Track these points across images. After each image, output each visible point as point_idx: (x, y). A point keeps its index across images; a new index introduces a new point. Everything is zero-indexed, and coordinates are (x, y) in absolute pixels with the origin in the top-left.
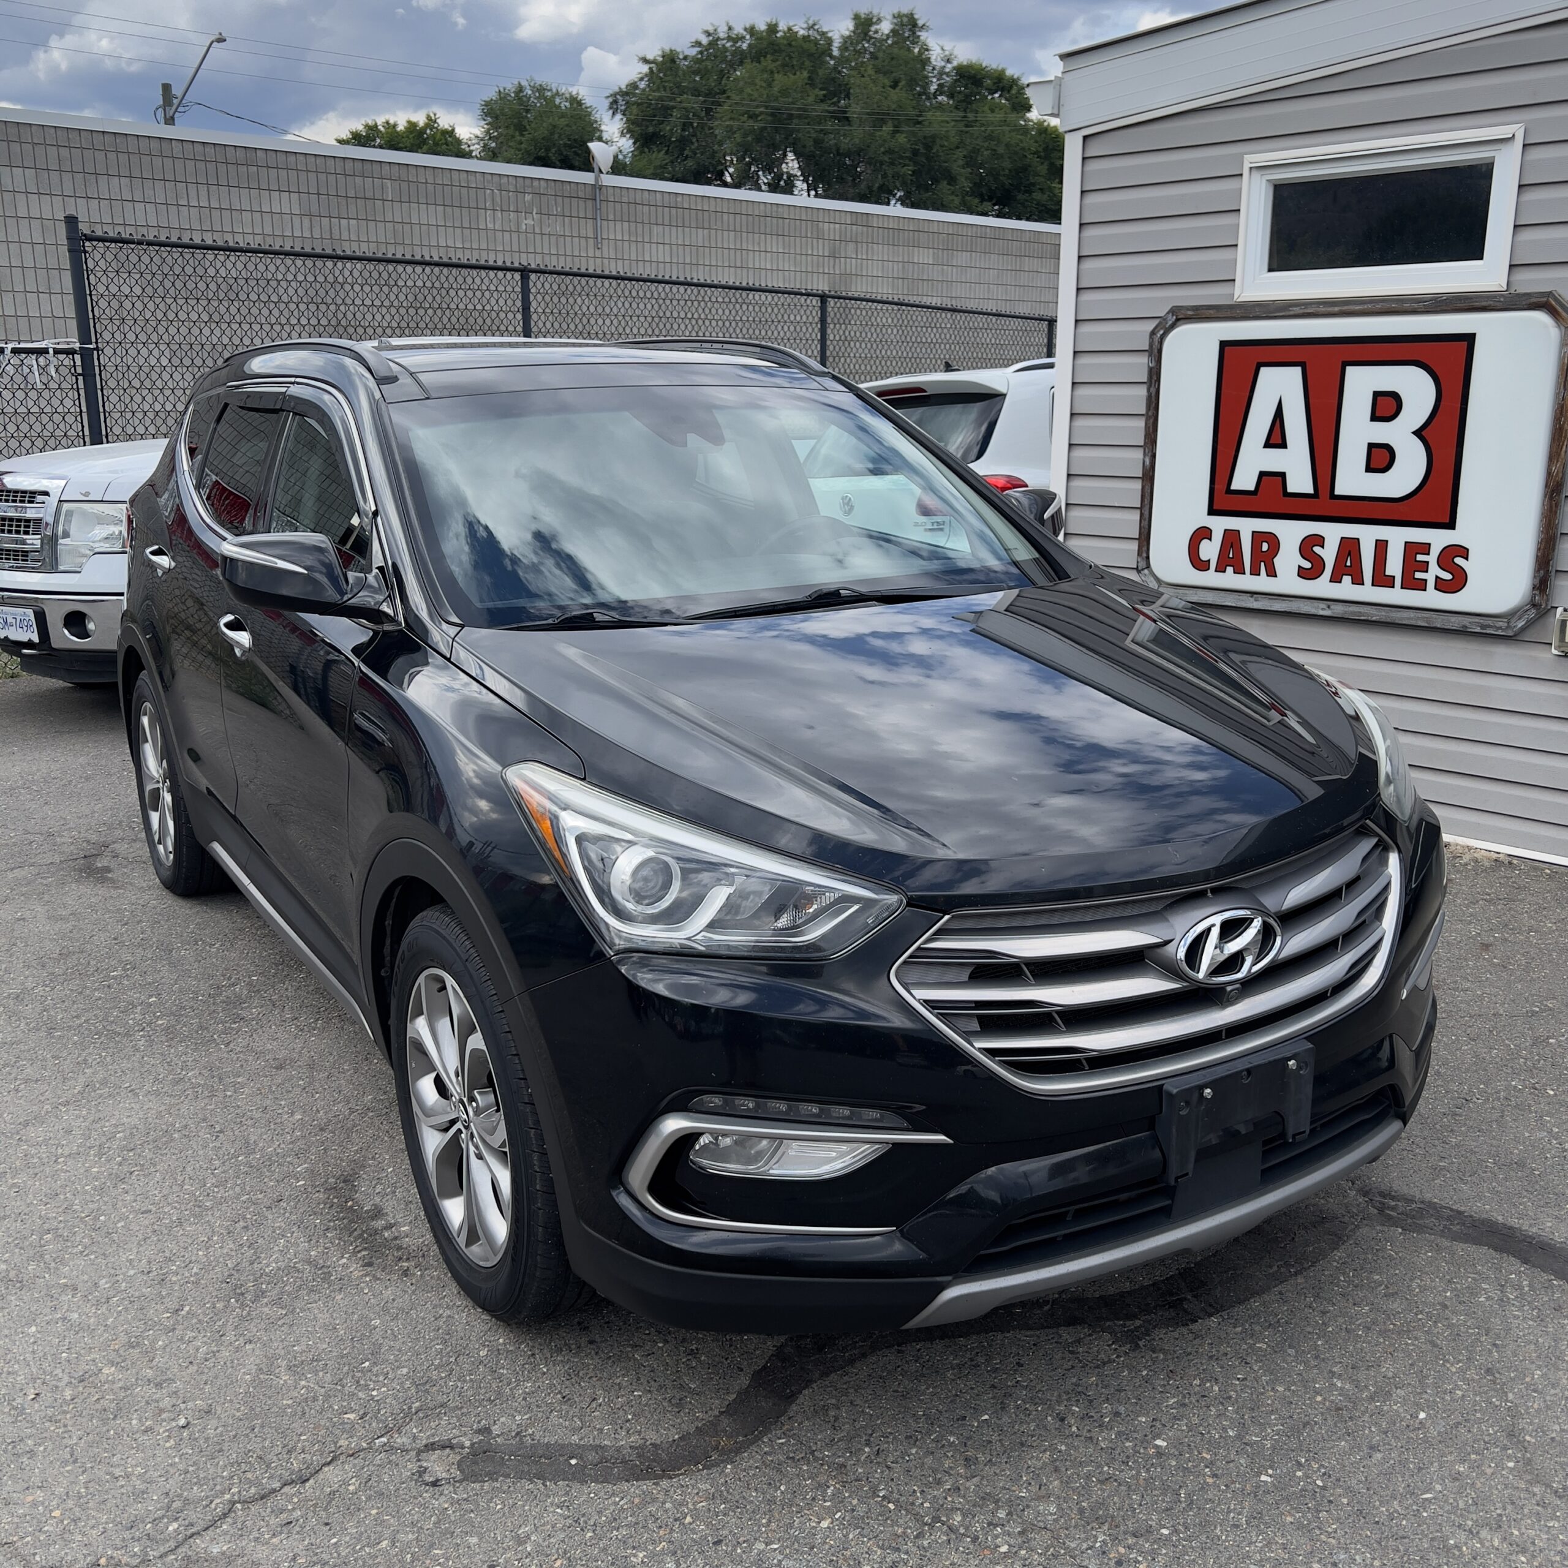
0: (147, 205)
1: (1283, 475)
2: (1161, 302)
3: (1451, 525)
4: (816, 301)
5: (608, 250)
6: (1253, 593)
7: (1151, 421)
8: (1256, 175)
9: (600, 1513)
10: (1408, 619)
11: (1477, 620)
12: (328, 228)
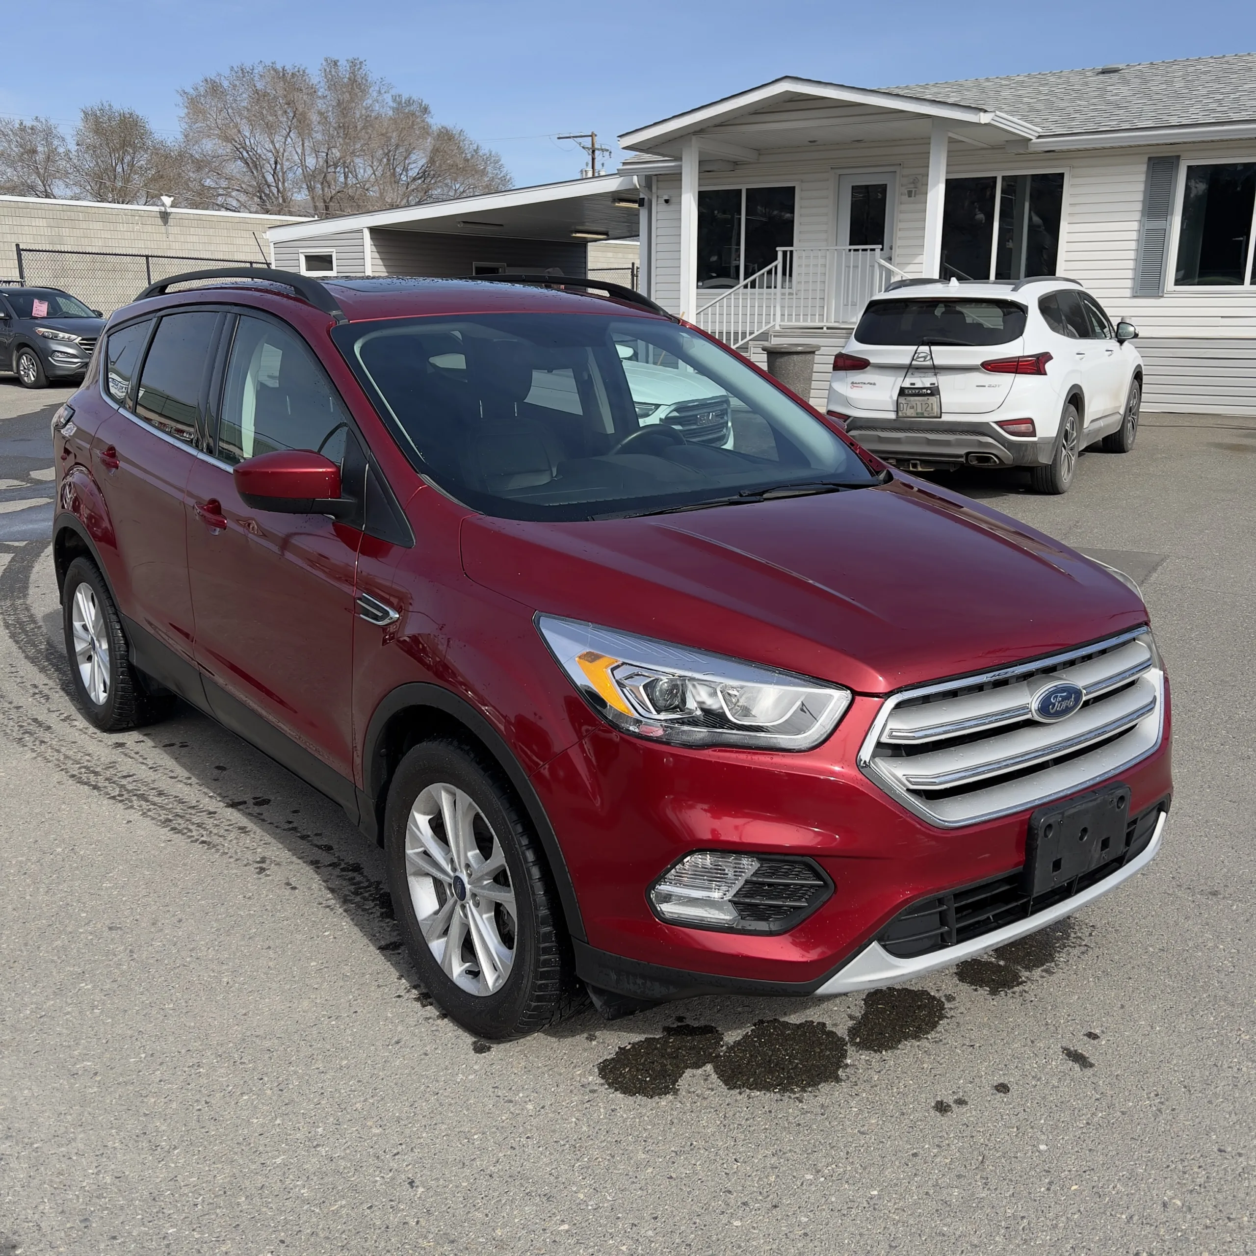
5: (171, 238)
8: (302, 254)
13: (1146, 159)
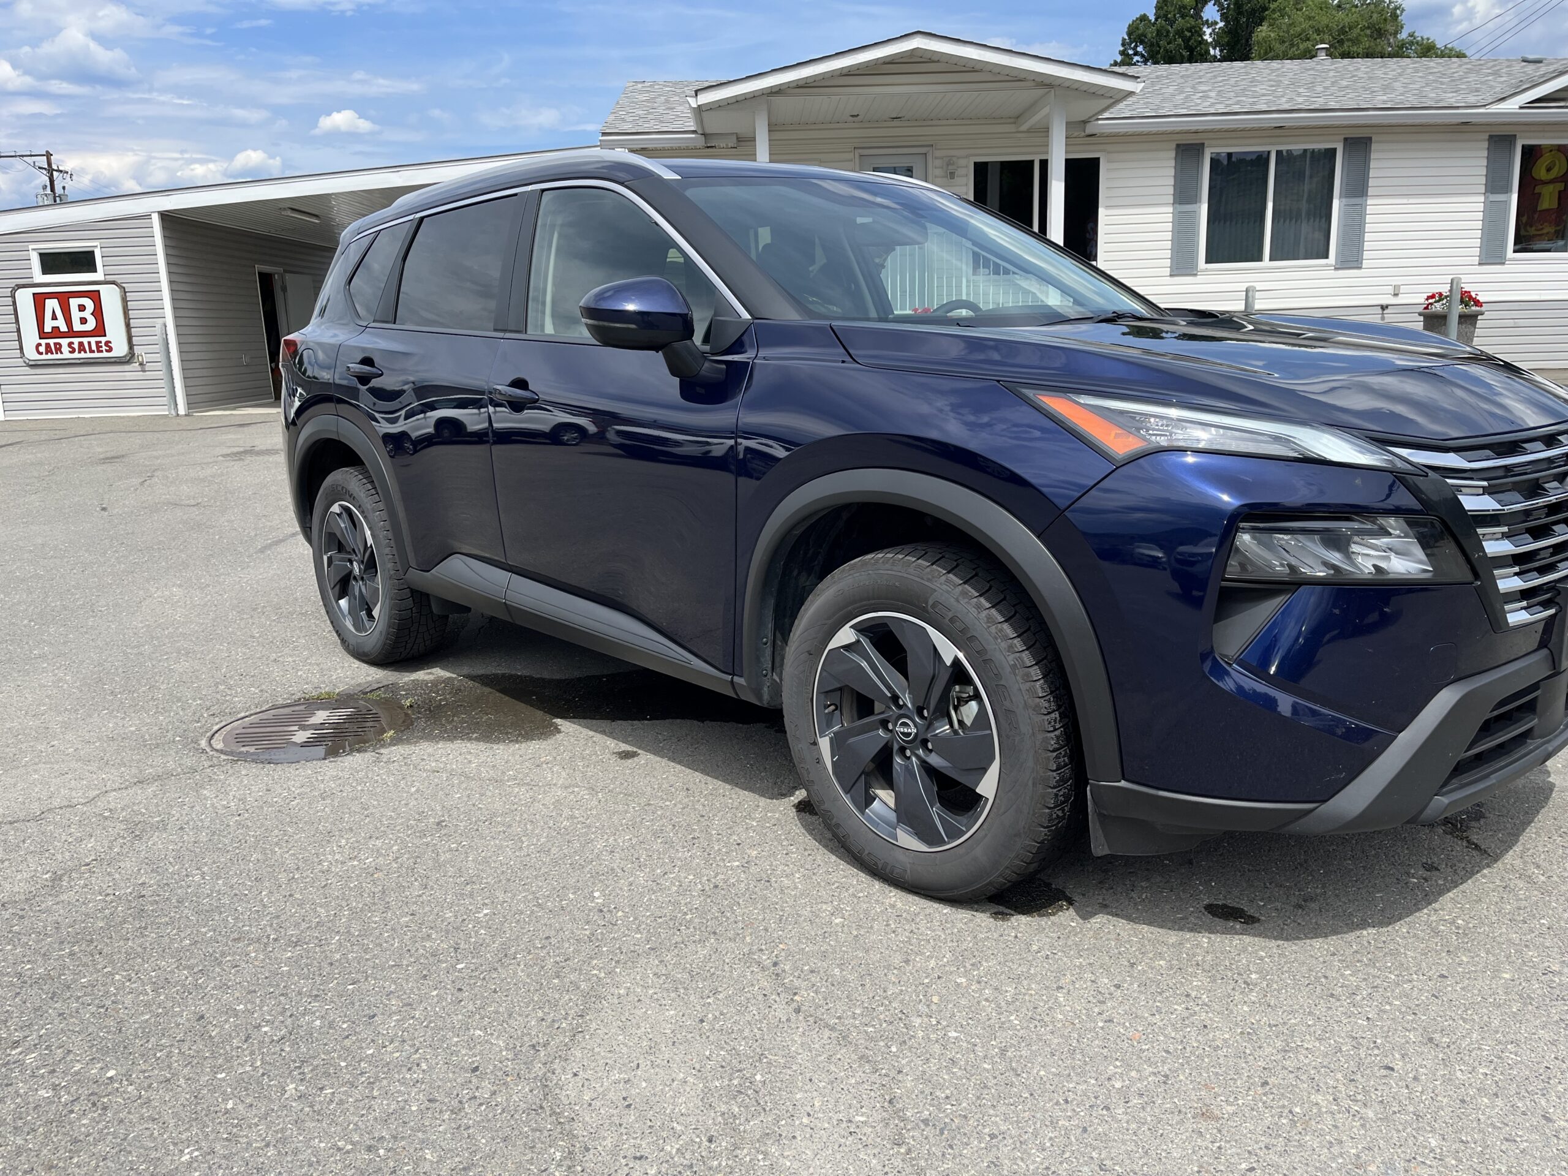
1: (58, 327)
2: (12, 283)
3: (105, 336)
7: (16, 315)
8: (33, 251)
10: (101, 361)
13: (1174, 146)
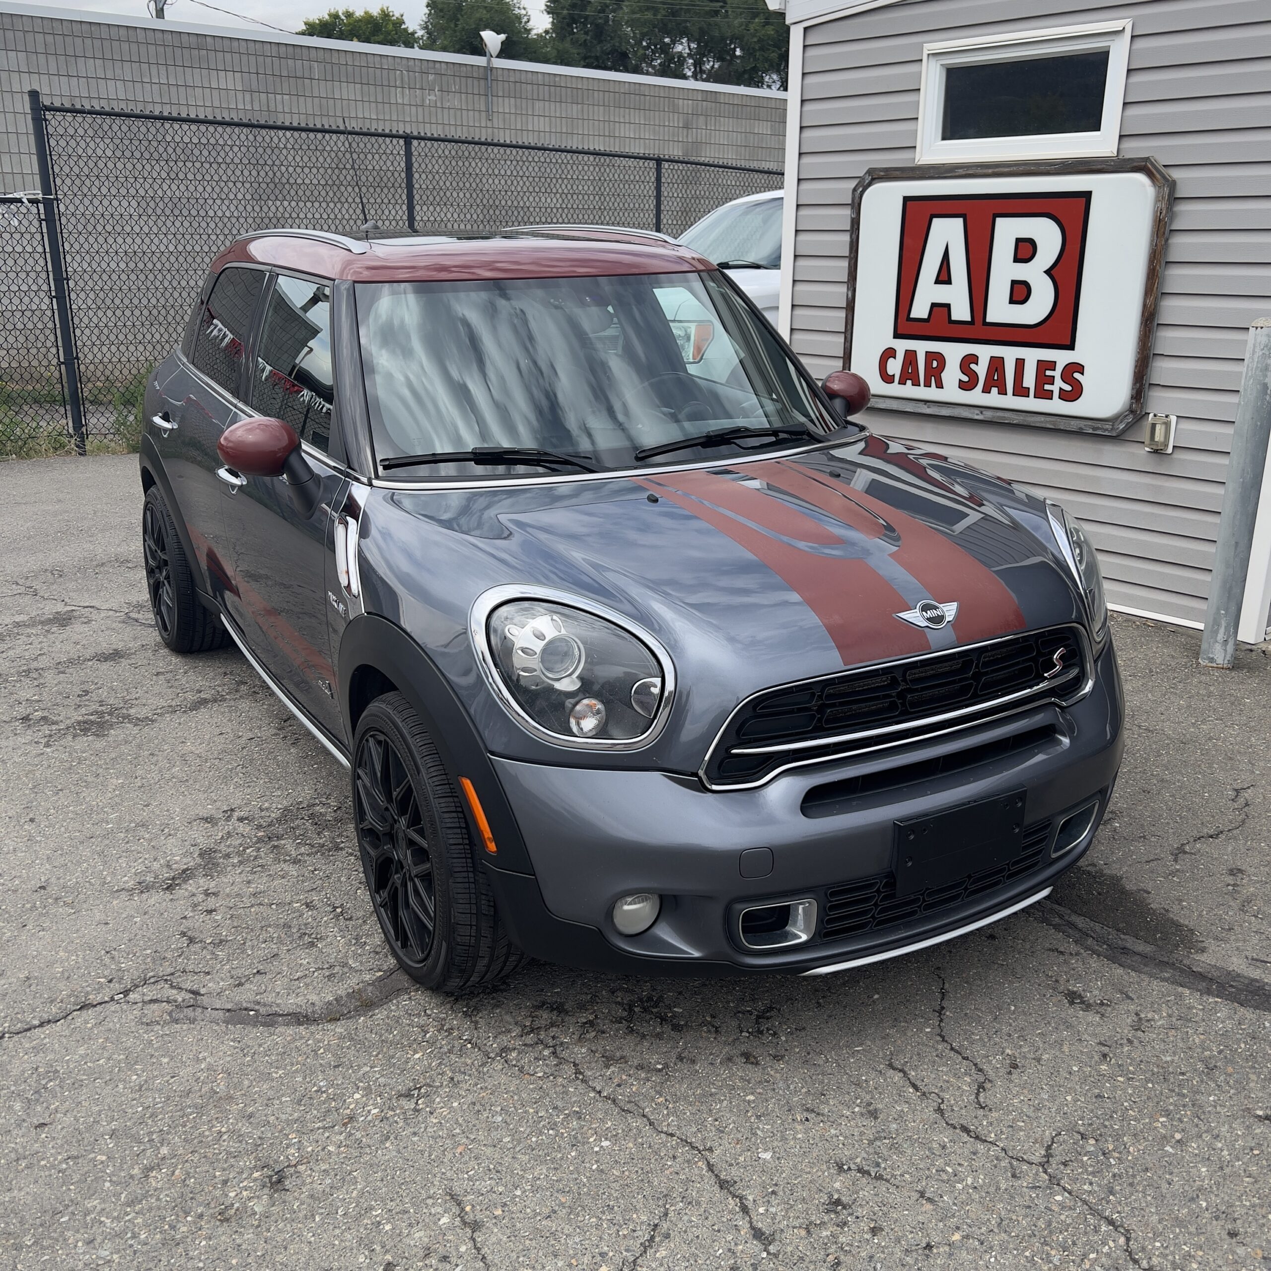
0: (118, 82)
1: (948, 306)
2: (860, 165)
3: (1071, 347)
4: (652, 164)
5: (497, 122)
6: (926, 402)
7: (853, 261)
8: (933, 61)
9: (260, 1045)
10: (1042, 422)
11: (1089, 423)
12: (265, 102)
